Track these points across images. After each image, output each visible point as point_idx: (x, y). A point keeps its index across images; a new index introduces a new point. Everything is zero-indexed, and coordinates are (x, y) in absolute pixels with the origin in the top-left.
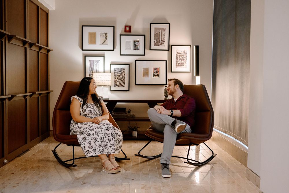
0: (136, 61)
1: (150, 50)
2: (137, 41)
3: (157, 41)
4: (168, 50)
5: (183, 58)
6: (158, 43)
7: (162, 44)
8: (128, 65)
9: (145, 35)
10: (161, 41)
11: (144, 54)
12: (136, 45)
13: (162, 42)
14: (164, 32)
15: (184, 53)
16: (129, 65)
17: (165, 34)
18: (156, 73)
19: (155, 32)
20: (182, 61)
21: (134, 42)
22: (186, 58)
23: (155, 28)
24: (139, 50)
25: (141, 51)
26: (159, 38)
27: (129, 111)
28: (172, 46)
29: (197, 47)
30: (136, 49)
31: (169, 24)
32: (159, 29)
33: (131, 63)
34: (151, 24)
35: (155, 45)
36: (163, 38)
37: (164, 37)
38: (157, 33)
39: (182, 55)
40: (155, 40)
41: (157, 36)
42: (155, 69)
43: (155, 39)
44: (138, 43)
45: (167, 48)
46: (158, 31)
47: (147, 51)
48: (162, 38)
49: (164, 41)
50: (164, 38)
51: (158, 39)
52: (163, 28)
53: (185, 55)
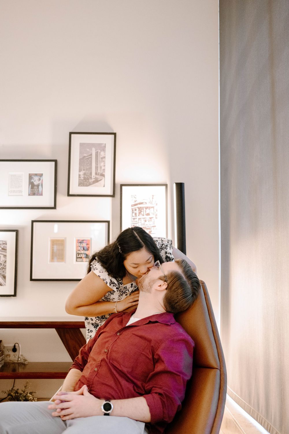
0: (33, 222)
1: (69, 195)
2: (36, 175)
3: (85, 174)
4: (113, 196)
5: (148, 214)
6: (88, 179)
7: (97, 181)
8: (14, 233)
9: (56, 161)
10: (96, 174)
11: (53, 206)
12: (36, 183)
13: (97, 176)
14: (102, 153)
15: (151, 203)
16: (17, 232)
17: (105, 157)
18: (82, 252)
19: (81, 153)
20: (145, 221)
21: (31, 177)
22: (156, 215)
23: (82, 145)
24: (42, 195)
25: (47, 199)
26: (91, 168)
27: (15, 346)
28: (122, 185)
29: (180, 187)
30: (34, 194)
31: (115, 134)
32: (91, 145)
33: (23, 228)
34: (71, 133)
35: (81, 184)
36: (101, 167)
37: (102, 164)
38: (85, 155)
39: (147, 208)
40: (82, 173)
41: (85, 161)
42: (81, 242)
43: (80, 171)
44: (40, 179)
45: (110, 192)
46: (88, 150)
47: (62, 198)
48: (97, 168)
49: (103, 175)
50: (103, 168)
51: (87, 169)
52: (100, 145)
53: (153, 207)
